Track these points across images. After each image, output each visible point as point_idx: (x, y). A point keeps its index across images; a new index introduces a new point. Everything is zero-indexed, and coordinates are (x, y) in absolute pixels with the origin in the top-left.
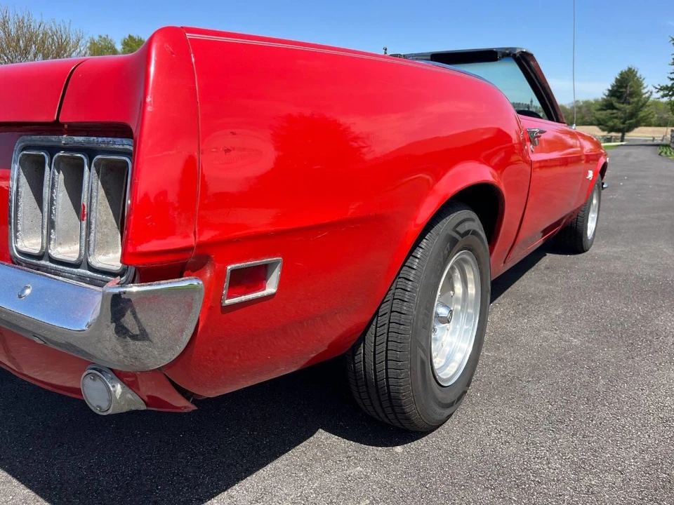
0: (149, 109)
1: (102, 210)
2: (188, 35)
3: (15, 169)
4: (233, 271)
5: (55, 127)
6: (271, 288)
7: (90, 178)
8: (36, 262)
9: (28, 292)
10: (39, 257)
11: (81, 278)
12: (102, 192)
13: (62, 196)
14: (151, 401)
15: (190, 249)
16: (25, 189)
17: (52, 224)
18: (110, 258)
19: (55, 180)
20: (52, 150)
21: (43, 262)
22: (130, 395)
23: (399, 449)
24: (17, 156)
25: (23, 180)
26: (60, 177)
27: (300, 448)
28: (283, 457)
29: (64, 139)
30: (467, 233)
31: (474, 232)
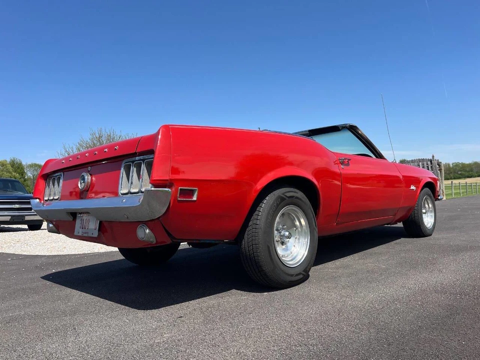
0: (159, 144)
1: (146, 175)
2: (170, 127)
3: (122, 169)
4: (181, 189)
5: (134, 155)
6: (195, 198)
7: (143, 167)
9: (124, 200)
12: (146, 171)
13: (135, 176)
15: (167, 180)
16: (125, 175)
17: (132, 183)
19: (134, 170)
20: (133, 162)
21: (128, 195)
22: (151, 235)
24: (123, 166)
26: (135, 169)
27: (223, 293)
29: (137, 158)
30: (292, 197)
31: (297, 198)
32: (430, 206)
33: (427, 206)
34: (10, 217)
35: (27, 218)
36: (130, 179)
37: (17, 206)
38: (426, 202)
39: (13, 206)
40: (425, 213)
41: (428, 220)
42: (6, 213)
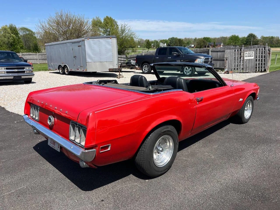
1: (83, 135)
2: (95, 112)
3: (70, 126)
4: (101, 147)
6: (109, 149)
7: (81, 130)
8: (73, 142)
9: (72, 147)
10: (74, 141)
11: (79, 146)
12: (83, 133)
13: (77, 131)
14: (90, 166)
15: (94, 145)
16: (72, 129)
17: (76, 136)
18: (83, 143)
20: (76, 124)
21: (74, 142)
22: (86, 165)
23: (147, 180)
24: (71, 123)
25: (72, 127)
26: (77, 129)
27: (125, 178)
28: (121, 179)
30: (165, 131)
31: (168, 131)
32: (251, 106)
33: (248, 106)
34: (13, 77)
35: (23, 77)
36: (75, 131)
37: (16, 70)
38: (248, 104)
39: (14, 70)
40: (247, 110)
41: (247, 114)
42: (10, 74)
